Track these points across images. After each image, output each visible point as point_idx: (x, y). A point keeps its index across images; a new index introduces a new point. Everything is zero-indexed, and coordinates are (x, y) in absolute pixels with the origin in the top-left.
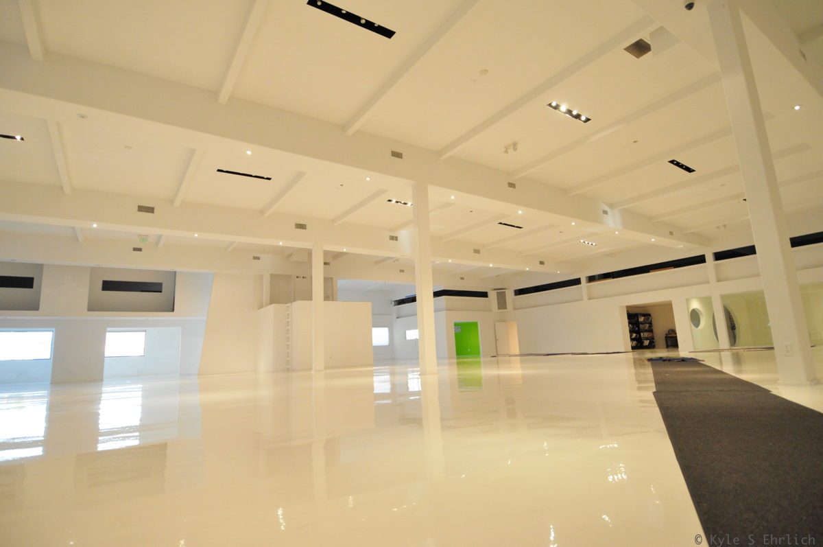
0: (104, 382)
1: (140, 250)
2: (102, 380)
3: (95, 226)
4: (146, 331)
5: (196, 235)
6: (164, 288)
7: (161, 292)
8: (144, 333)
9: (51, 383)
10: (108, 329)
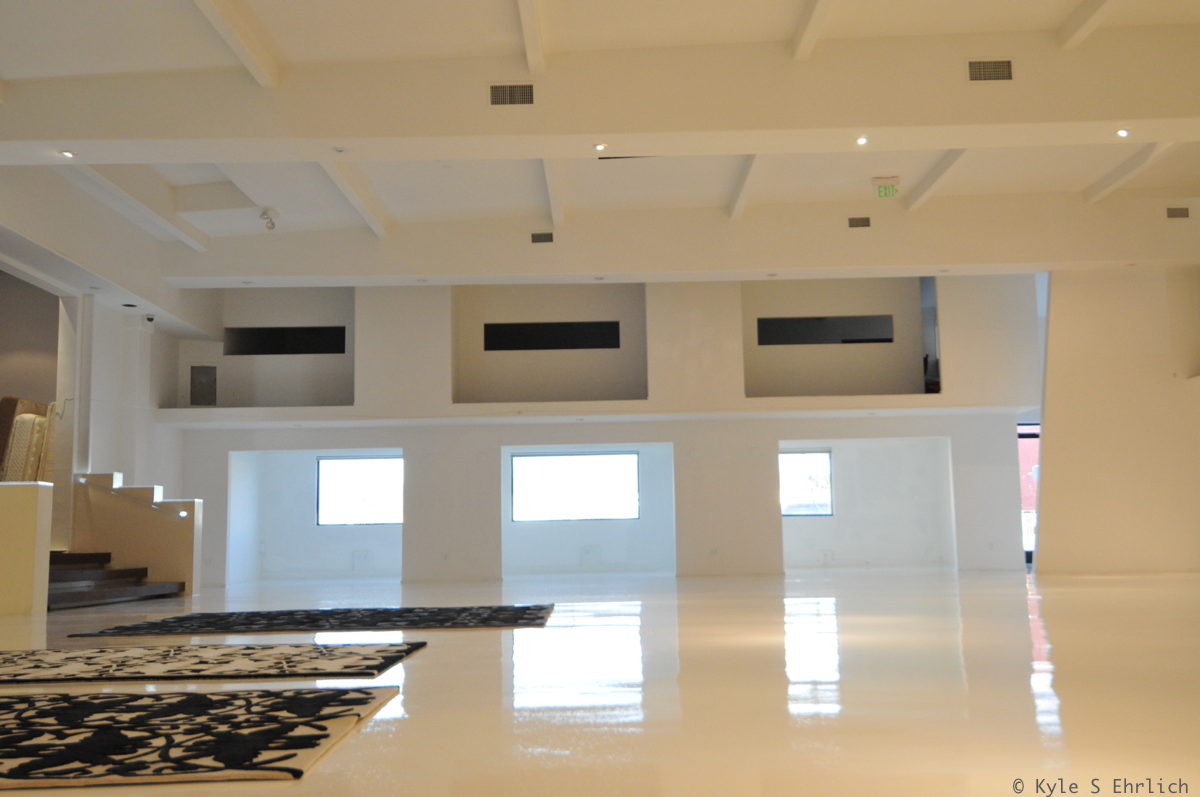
0: (787, 581)
1: (864, 222)
2: (782, 574)
3: (862, 141)
4: (829, 452)
5: (1123, 133)
6: (899, 330)
7: (890, 340)
8: (827, 455)
9: (677, 576)
10: (783, 444)
